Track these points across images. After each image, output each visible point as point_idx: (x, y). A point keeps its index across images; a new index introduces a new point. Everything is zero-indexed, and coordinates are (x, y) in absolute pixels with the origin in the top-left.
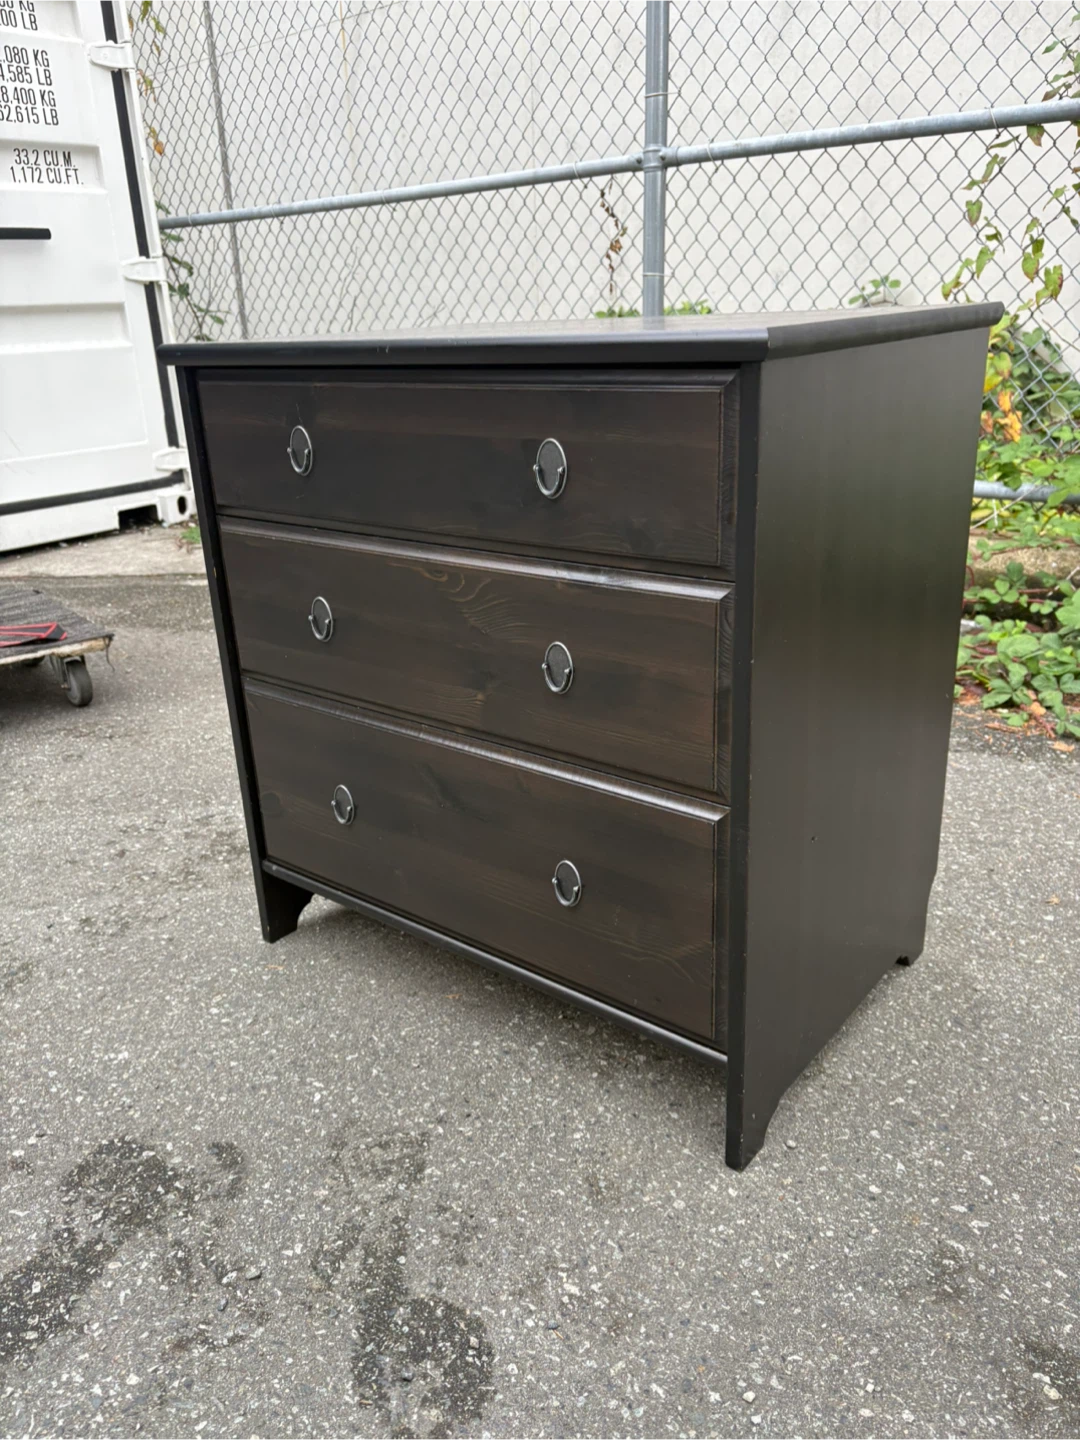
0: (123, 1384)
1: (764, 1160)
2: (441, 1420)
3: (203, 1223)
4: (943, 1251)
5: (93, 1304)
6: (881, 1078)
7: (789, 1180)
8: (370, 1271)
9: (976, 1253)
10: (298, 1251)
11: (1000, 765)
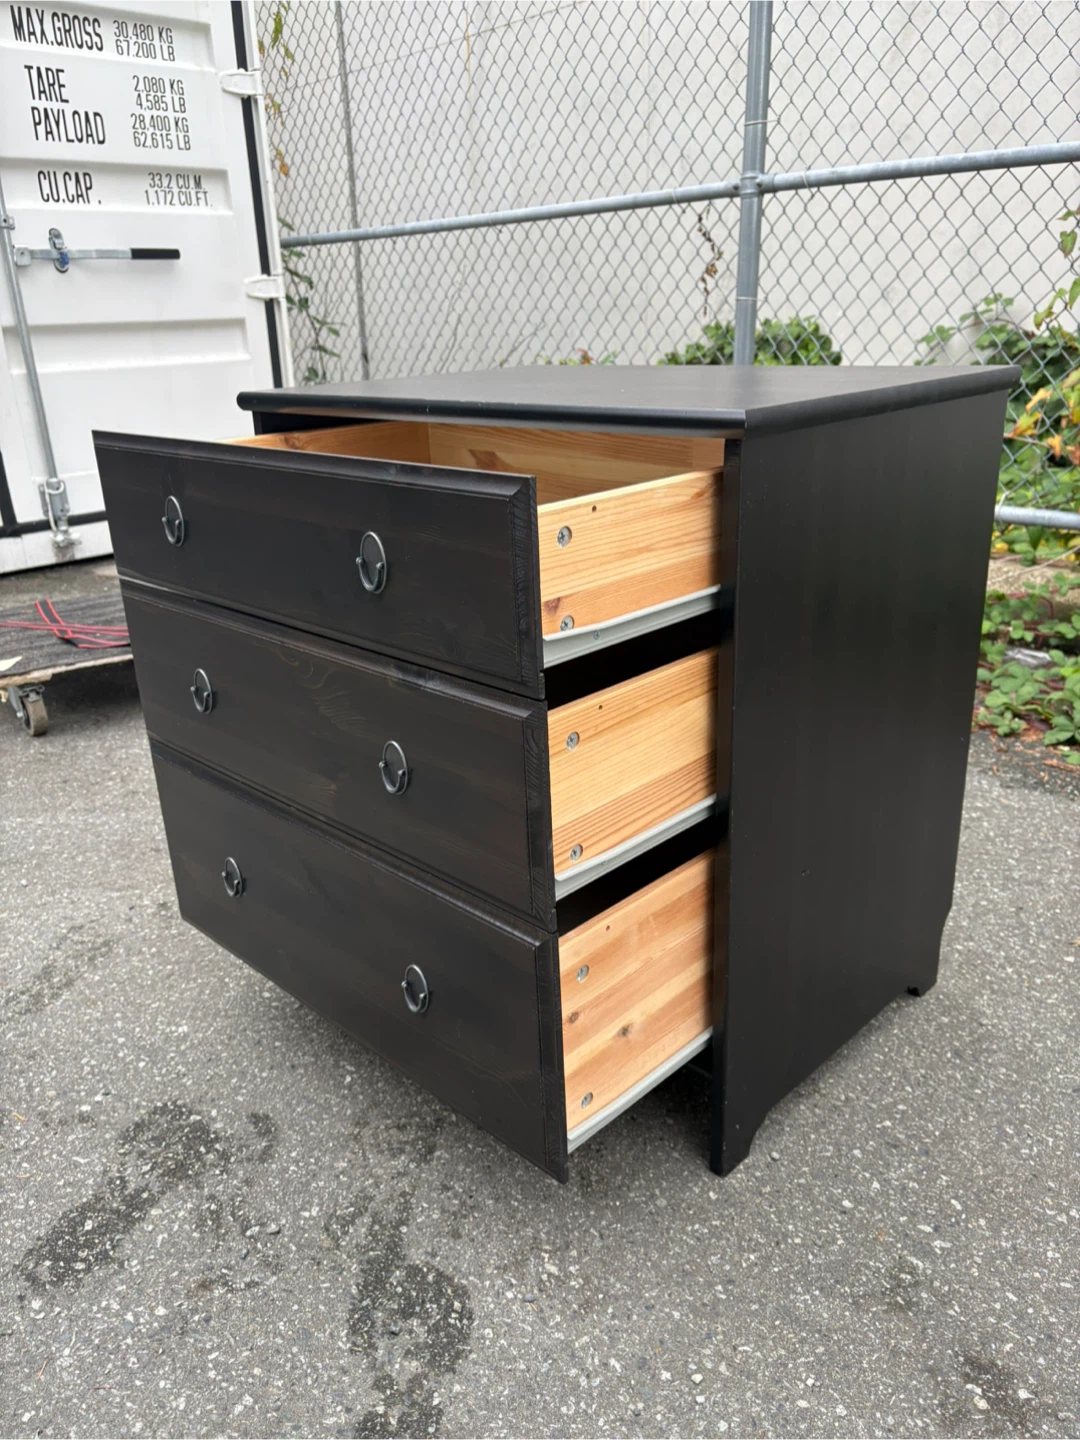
0: (152, 1314)
1: (747, 1168)
2: (420, 1370)
3: (235, 1182)
4: (902, 1265)
5: (134, 1243)
6: (872, 1101)
7: (768, 1189)
8: (374, 1236)
9: (934, 1271)
10: (314, 1213)
11: (1050, 805)
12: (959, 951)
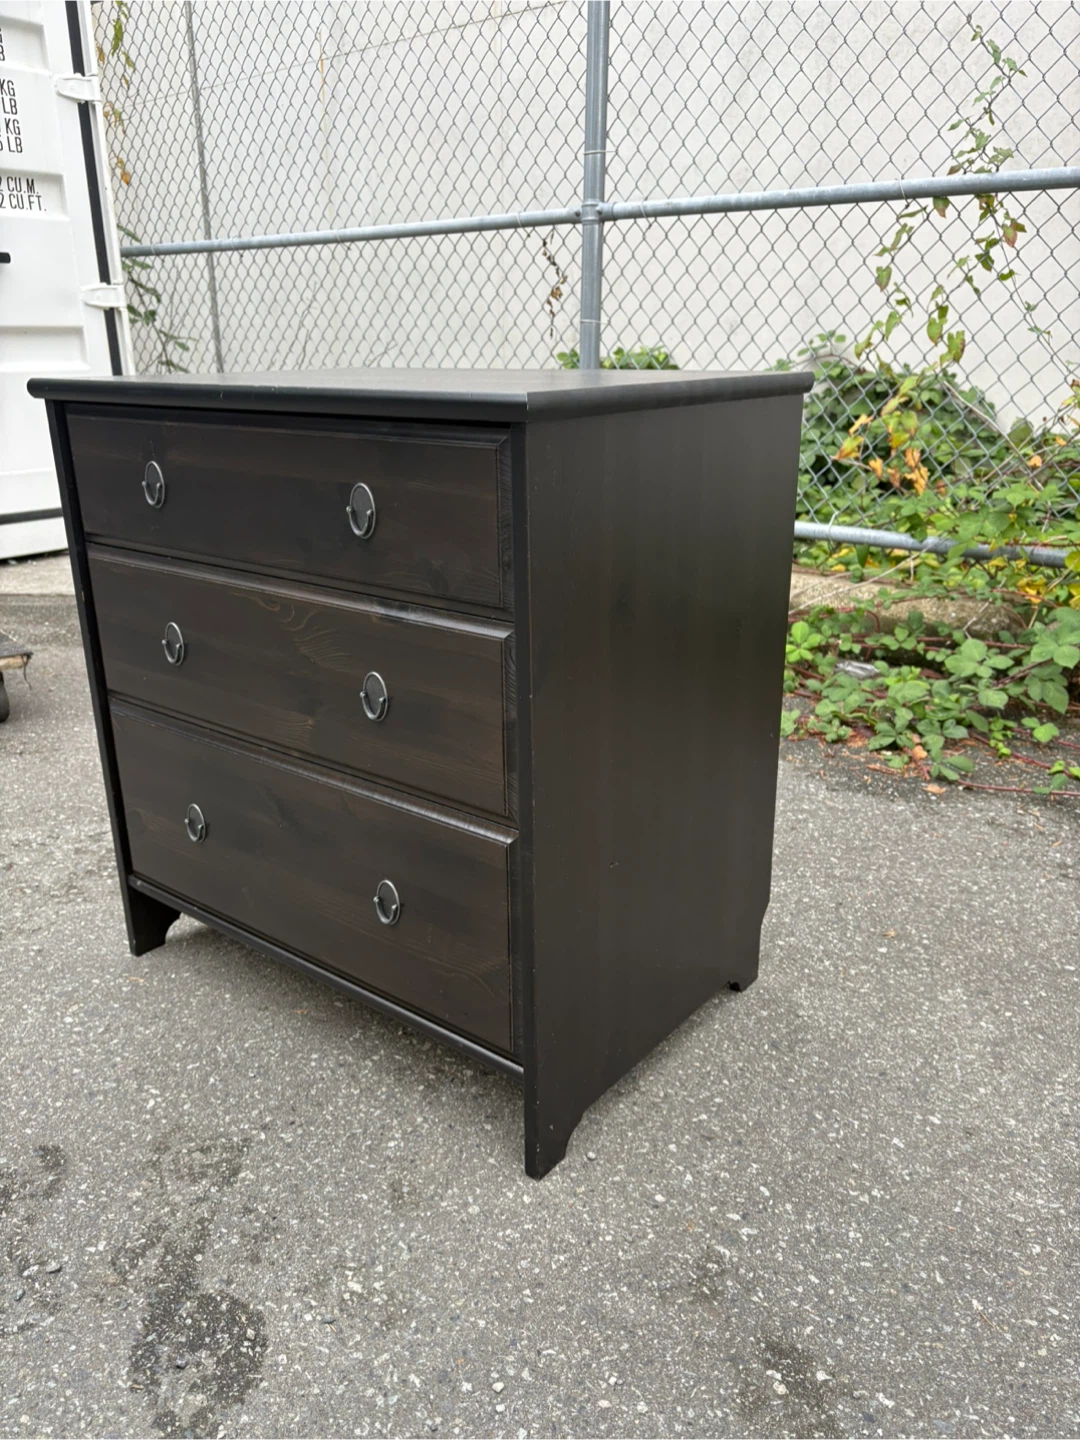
1: (563, 1169)
2: (205, 1404)
3: (15, 1220)
4: (710, 1255)
6: (690, 1096)
7: (583, 1189)
8: (166, 1268)
9: (740, 1259)
10: (101, 1248)
11: (872, 805)
12: (781, 947)
